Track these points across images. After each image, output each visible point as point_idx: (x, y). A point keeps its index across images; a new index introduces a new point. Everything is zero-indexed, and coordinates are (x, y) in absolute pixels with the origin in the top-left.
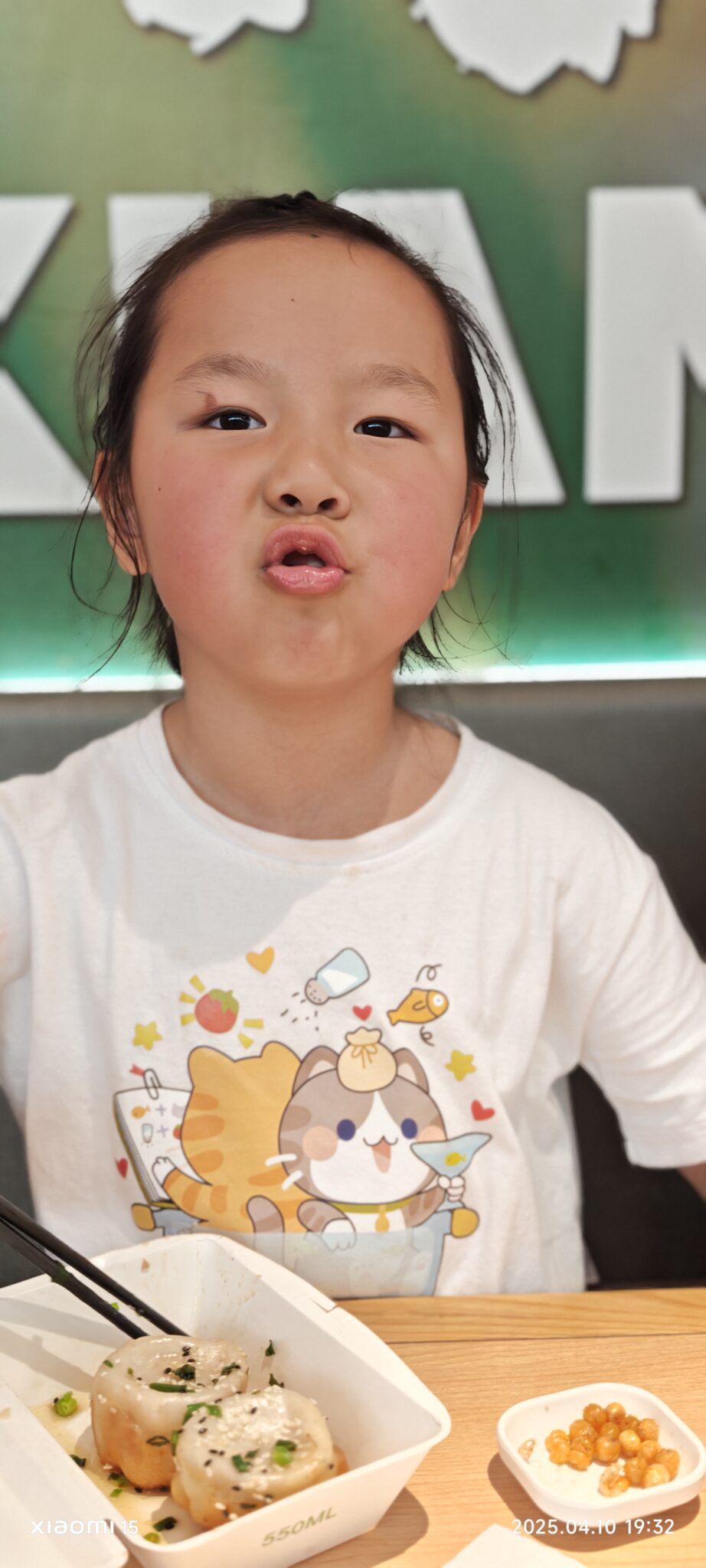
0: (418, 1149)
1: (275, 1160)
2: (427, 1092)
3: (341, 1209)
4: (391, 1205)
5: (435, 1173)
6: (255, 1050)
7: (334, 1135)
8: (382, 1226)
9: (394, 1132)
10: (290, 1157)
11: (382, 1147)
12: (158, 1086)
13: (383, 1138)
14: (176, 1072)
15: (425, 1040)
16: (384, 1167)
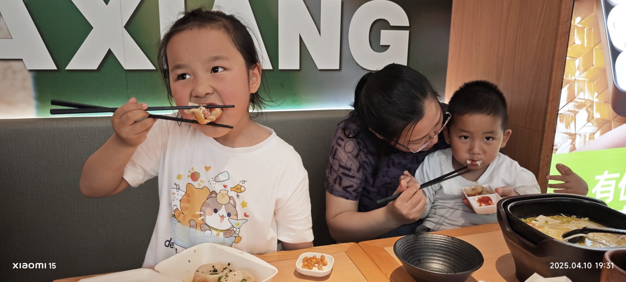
0: (230, 220)
2: (235, 208)
3: (210, 228)
4: (221, 231)
5: (233, 227)
6: (201, 187)
7: (213, 211)
12: (179, 189)
13: (223, 215)
14: (183, 187)
15: (238, 196)
16: (221, 222)
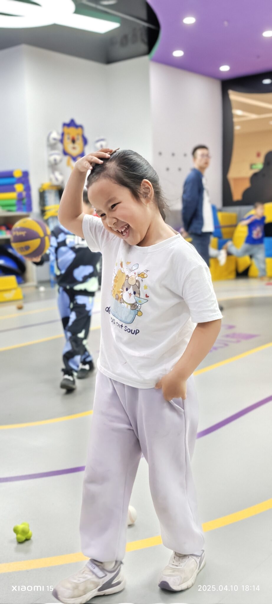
0: (135, 297)
1: (121, 290)
2: (139, 289)
3: (124, 302)
4: (129, 304)
5: (136, 302)
7: (126, 289)
8: (127, 307)
9: (132, 293)
10: (122, 290)
11: (130, 294)
13: (131, 293)
15: (142, 281)
16: (130, 297)
